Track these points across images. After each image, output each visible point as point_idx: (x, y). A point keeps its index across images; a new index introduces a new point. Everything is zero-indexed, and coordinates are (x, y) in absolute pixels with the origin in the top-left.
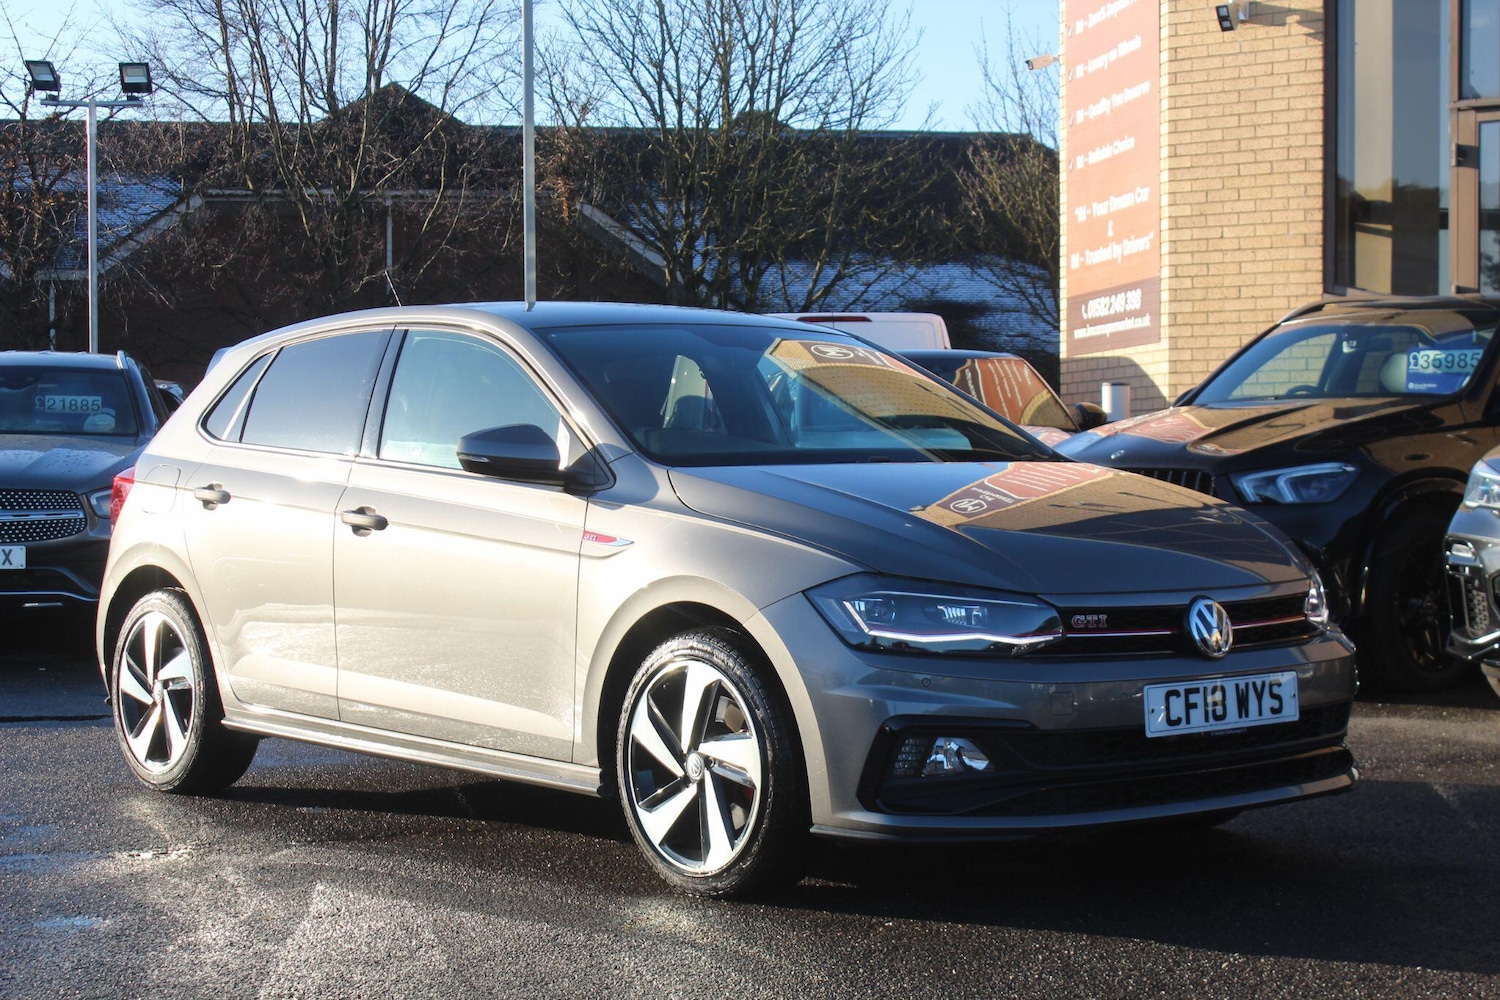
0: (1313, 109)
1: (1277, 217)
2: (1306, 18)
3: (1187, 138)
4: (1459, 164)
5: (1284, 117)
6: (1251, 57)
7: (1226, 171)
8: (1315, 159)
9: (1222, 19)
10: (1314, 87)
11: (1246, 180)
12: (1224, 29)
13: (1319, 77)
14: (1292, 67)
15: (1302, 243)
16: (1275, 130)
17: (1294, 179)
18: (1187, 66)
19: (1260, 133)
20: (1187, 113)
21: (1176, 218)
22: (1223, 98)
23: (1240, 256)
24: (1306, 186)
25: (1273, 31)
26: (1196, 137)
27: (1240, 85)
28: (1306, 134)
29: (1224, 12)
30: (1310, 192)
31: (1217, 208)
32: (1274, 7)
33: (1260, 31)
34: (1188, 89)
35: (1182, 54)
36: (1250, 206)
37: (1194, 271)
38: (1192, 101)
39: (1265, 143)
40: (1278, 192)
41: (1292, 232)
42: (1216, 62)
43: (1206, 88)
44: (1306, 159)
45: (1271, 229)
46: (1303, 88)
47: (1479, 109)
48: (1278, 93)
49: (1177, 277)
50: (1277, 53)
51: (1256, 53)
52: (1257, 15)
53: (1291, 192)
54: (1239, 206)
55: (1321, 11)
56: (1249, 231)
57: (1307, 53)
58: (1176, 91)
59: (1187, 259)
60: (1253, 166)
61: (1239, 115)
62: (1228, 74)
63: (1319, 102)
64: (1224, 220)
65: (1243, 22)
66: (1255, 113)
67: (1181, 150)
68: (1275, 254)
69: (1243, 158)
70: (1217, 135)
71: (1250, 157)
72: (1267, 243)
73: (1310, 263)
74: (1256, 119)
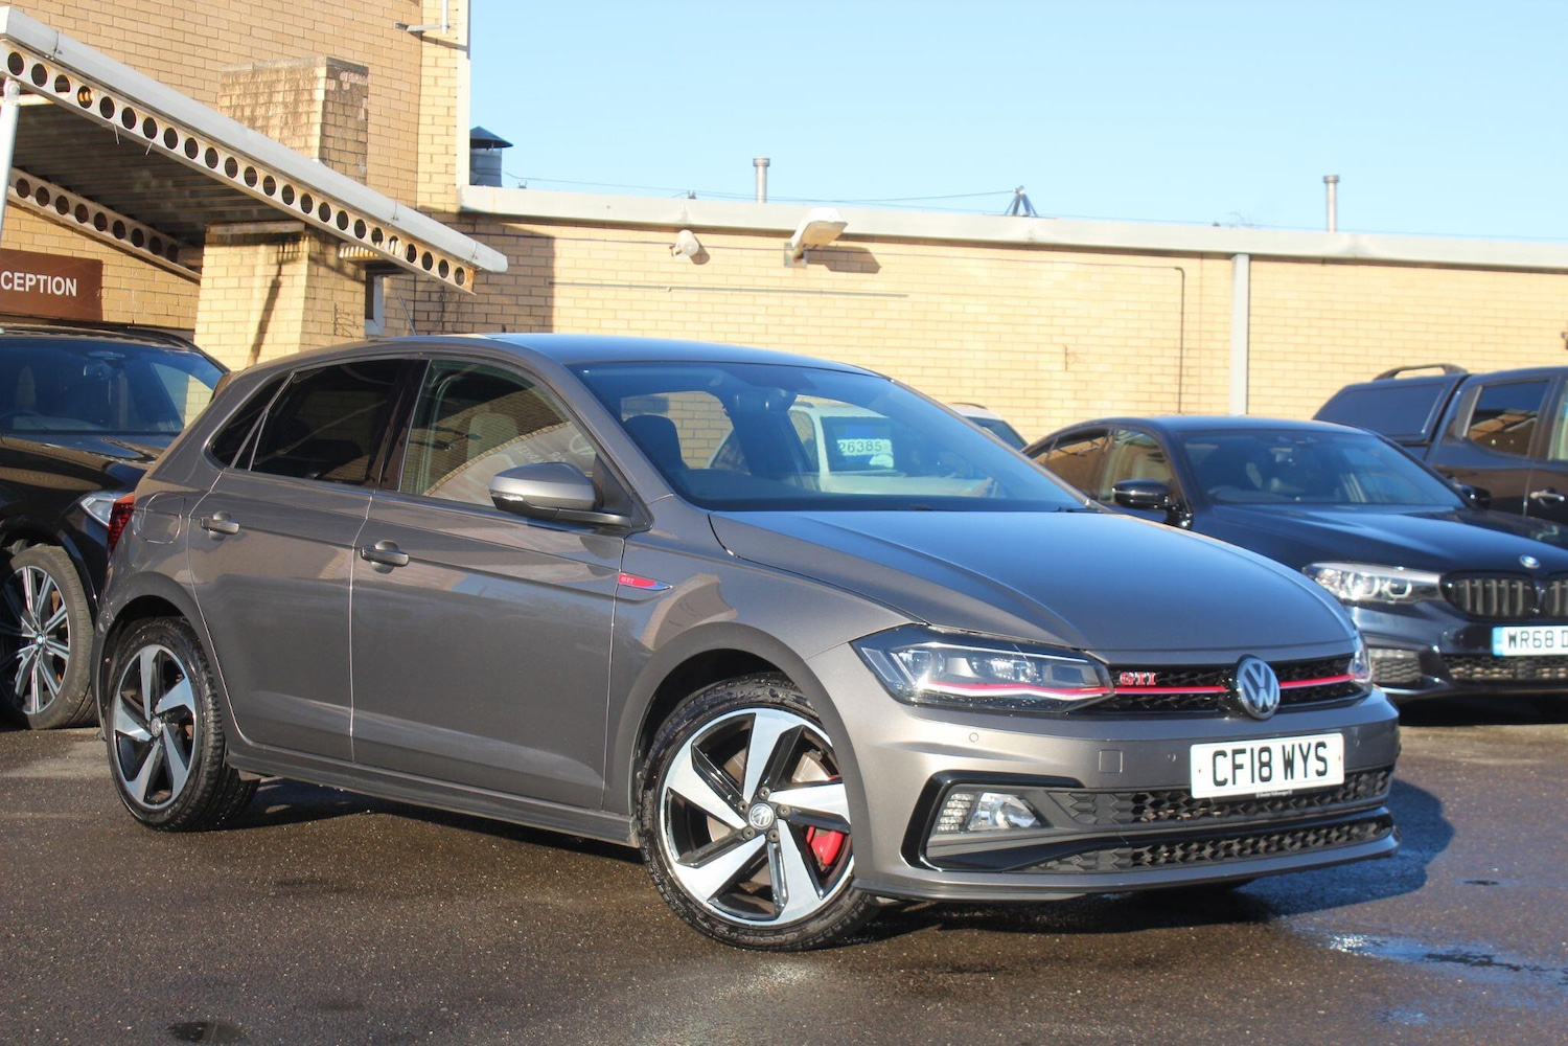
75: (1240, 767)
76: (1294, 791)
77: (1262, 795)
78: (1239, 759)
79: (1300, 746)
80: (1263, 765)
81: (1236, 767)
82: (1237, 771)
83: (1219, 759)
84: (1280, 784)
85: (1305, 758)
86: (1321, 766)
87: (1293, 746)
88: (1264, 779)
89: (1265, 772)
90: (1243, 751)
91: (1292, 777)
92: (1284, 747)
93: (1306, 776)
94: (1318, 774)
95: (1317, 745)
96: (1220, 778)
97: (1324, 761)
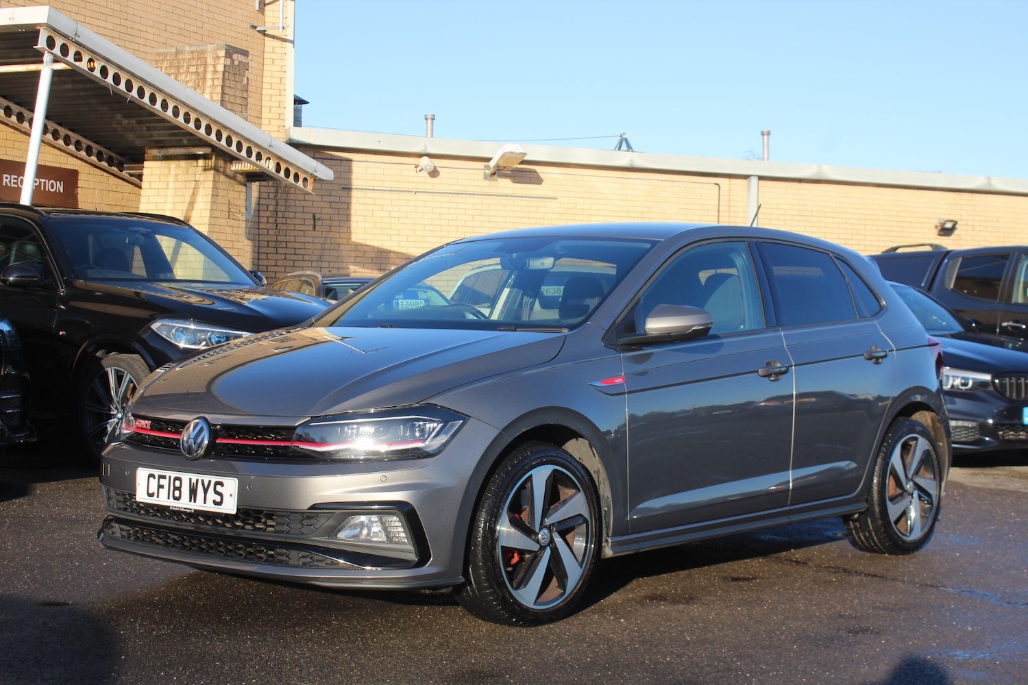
75: (163, 486)
76: (195, 511)
77: (175, 509)
78: (163, 482)
79: (203, 481)
80: (176, 488)
81: (160, 487)
82: (160, 490)
83: (151, 479)
84: (185, 503)
85: (206, 491)
86: (218, 499)
87: (197, 480)
88: (175, 498)
89: (177, 493)
90: (164, 478)
91: (195, 502)
92: (190, 479)
93: (205, 503)
94: (215, 503)
95: (217, 483)
96: (151, 492)
97: (220, 494)
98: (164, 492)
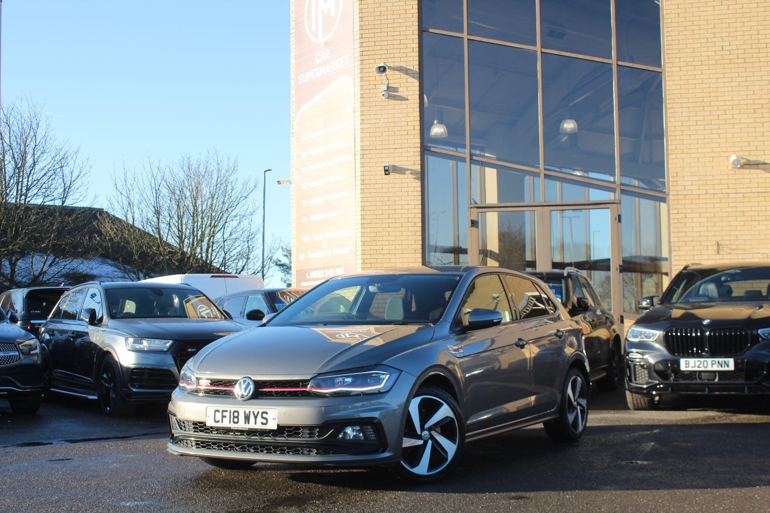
0: (417, 205)
1: (404, 243)
2: (413, 172)
3: (368, 213)
4: (472, 226)
5: (406, 207)
6: (393, 185)
7: (383, 225)
8: (418, 222)
9: (385, 171)
10: (418, 197)
11: (392, 228)
12: (386, 174)
13: (420, 193)
14: (409, 189)
15: (414, 252)
16: (402, 211)
17: (411, 229)
18: (368, 186)
19: (397, 212)
20: (368, 204)
21: (364, 241)
22: (382, 199)
23: (389, 256)
24: (415, 231)
25: (402, 176)
26: (372, 212)
27: (389, 195)
28: (415, 213)
29: (387, 168)
30: (417, 234)
31: (381, 239)
32: (402, 168)
33: (397, 176)
34: (368, 195)
35: (366, 182)
36: (393, 238)
37: (372, 261)
38: (370, 199)
39: (400, 216)
40: (404, 234)
41: (410, 248)
42: (380, 186)
43: (376, 195)
44: (415, 222)
45: (402, 247)
46: (413, 197)
47: (478, 208)
48: (404, 198)
49: (365, 263)
50: (403, 184)
51: (395, 183)
52: (395, 170)
53: (409, 234)
54: (389, 238)
55: (420, 170)
56: (393, 247)
57: (414, 185)
58: (363, 195)
59: (369, 257)
60: (394, 224)
61: (389, 205)
62: (384, 190)
63: (420, 202)
64: (384, 243)
65: (391, 172)
66: (395, 205)
67: (365, 217)
68: (403, 256)
69: (390, 221)
70: (380, 212)
71: (394, 221)
72: (400, 251)
73: (417, 260)
74: (396, 207)
75: (225, 417)
76: (249, 429)
77: (234, 429)
78: (225, 414)
79: (253, 412)
80: (234, 417)
81: (223, 417)
82: (224, 418)
83: (217, 413)
84: (242, 425)
85: (256, 417)
86: (264, 421)
87: (250, 412)
88: (234, 422)
89: (236, 420)
90: (226, 411)
91: (248, 424)
92: (245, 412)
93: (256, 424)
94: (262, 424)
95: (263, 413)
96: (217, 420)
97: (266, 419)
98: (226, 420)
